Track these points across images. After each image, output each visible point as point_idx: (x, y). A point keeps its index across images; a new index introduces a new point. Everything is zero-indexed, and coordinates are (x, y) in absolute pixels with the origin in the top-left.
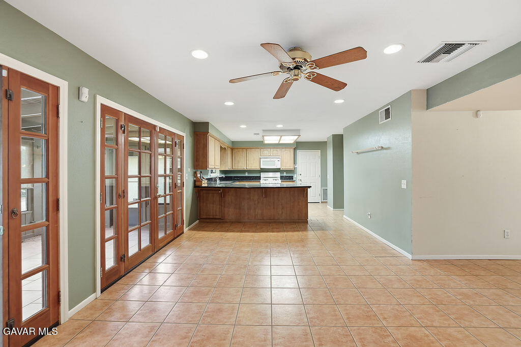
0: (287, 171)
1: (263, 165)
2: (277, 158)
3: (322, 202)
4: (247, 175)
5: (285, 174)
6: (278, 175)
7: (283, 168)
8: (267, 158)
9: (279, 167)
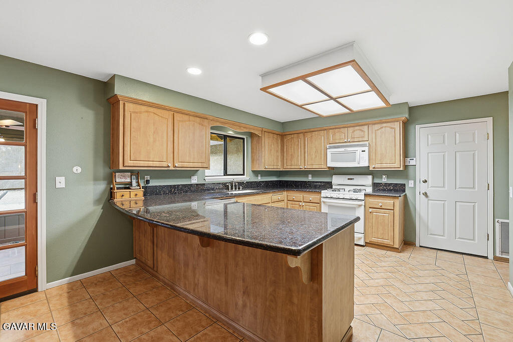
0: (390, 173)
1: (332, 161)
2: (357, 146)
3: (496, 259)
4: (310, 178)
5: (384, 180)
6: (368, 180)
7: (376, 166)
8: (338, 147)
9: (364, 163)
